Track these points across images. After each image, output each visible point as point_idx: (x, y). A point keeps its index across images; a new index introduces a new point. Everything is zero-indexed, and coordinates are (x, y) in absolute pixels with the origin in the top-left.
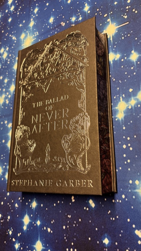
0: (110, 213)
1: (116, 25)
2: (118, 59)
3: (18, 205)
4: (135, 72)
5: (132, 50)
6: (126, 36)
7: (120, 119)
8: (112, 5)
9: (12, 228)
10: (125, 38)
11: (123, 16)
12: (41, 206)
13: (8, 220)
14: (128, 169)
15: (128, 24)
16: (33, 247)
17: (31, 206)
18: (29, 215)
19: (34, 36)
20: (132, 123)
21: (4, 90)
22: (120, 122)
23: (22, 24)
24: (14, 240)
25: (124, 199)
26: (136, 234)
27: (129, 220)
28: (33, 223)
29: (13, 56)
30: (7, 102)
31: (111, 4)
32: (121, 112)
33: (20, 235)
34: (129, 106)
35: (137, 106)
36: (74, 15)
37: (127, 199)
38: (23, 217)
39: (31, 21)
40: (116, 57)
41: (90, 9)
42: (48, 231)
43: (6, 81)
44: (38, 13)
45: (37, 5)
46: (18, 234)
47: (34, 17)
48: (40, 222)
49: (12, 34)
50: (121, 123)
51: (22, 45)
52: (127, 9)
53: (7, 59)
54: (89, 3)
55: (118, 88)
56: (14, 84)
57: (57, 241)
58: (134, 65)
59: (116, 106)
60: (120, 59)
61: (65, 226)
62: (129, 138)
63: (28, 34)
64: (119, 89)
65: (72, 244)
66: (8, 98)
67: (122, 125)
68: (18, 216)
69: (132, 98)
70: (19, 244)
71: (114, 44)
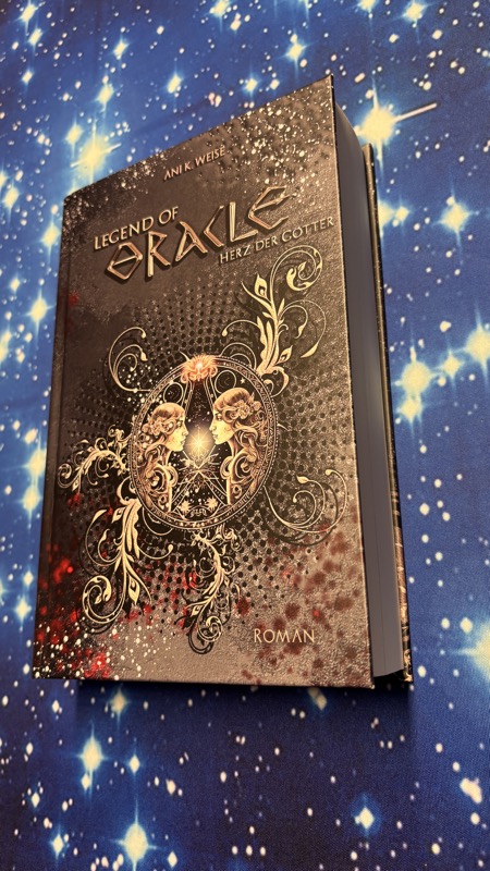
0: (376, 726)
1: (396, 111)
2: (402, 224)
3: (60, 706)
4: (458, 267)
5: (449, 195)
6: (427, 149)
7: (411, 420)
8: (380, 45)
9: (42, 785)
10: (423, 153)
11: (417, 84)
12: (142, 706)
13: (26, 758)
14: (436, 584)
15: (433, 110)
16: (116, 845)
17: (106, 709)
18: (102, 740)
19: (113, 134)
20: (448, 434)
21: (9, 316)
22: (408, 431)
23: (70, 94)
24: (47, 823)
25: (423, 679)
26: (462, 793)
27: (439, 748)
28: (116, 764)
29: (40, 201)
30: (21, 357)
31: (377, 42)
32: (413, 398)
33: (69, 807)
34: (437, 378)
35: (467, 378)
36: (254, 71)
37: (432, 681)
38: (79, 747)
39: (102, 84)
40: (397, 216)
41: (306, 55)
42: (167, 792)
43: (15, 284)
44: (125, 56)
45: (123, 30)
46: (61, 804)
47: (113, 70)
48: (140, 760)
49: (35, 127)
50: (412, 432)
51: (73, 165)
52: (431, 60)
53: (18, 211)
54: (303, 36)
55: (403, 320)
56: (44, 296)
57: (198, 823)
58: (455, 244)
59: (398, 378)
60: (409, 223)
61: (227, 773)
62: (438, 483)
63: (94, 128)
64: (406, 323)
65: (252, 830)
66: (24, 343)
67: (417, 438)
68: (61, 742)
69: (450, 352)
70: (67, 838)
71: (389, 174)
